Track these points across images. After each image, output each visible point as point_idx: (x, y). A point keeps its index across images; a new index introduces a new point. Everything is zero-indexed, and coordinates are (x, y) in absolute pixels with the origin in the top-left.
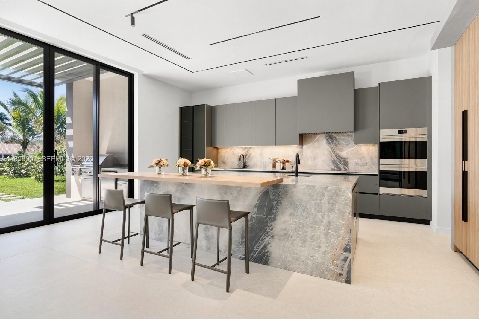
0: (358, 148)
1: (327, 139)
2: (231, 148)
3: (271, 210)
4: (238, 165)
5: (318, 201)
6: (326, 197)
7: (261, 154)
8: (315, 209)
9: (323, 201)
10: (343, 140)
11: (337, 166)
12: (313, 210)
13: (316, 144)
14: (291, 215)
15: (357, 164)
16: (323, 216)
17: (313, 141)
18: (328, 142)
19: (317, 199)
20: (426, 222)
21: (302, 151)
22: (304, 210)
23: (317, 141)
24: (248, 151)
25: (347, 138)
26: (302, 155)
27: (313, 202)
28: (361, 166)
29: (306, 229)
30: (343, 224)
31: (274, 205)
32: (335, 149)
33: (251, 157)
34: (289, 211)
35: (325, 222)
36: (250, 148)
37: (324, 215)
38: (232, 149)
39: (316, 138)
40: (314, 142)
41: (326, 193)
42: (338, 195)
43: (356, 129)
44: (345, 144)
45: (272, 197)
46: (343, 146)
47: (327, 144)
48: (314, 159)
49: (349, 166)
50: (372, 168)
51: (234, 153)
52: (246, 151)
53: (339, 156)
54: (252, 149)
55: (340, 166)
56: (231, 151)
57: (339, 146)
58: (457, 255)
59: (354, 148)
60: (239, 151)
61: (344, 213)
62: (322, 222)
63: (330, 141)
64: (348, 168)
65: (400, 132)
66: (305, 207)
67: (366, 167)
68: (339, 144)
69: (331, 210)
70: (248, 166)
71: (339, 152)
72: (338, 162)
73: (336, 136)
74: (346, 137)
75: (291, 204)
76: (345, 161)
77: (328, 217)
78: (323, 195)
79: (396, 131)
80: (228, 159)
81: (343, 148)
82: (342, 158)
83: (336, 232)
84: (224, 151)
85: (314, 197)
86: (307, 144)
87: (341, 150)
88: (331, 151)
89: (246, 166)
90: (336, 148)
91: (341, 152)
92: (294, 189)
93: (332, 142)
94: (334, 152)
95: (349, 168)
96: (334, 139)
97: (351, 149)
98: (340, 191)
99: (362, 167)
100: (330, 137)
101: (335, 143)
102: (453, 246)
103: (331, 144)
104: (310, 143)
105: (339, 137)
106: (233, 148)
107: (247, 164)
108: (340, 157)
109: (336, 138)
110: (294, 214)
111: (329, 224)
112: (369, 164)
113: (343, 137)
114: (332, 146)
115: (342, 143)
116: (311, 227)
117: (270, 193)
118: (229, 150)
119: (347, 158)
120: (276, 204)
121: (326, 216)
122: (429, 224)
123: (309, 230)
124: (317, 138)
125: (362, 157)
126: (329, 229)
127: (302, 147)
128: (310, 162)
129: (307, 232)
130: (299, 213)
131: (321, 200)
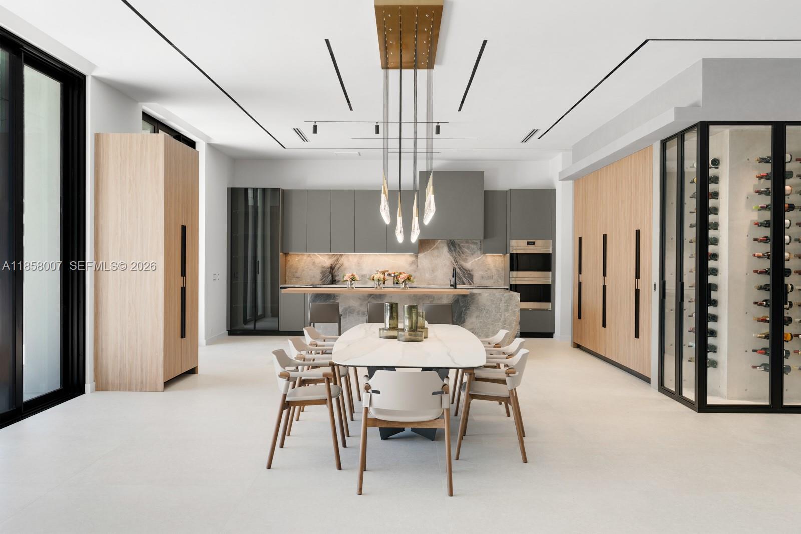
0: (484, 258)
1: (449, 247)
2: (310, 254)
3: (461, 314)
4: (322, 280)
5: (497, 305)
6: (503, 301)
7: (359, 263)
8: (495, 311)
9: (501, 305)
10: (467, 249)
11: (460, 280)
12: (494, 311)
13: (435, 252)
14: (477, 317)
15: (482, 277)
16: (501, 316)
17: (431, 247)
18: (450, 250)
19: (496, 304)
20: (550, 335)
21: (417, 261)
22: (487, 312)
23: (437, 248)
24: (337, 260)
25: (472, 246)
26: (417, 266)
27: (494, 306)
28: (487, 280)
29: (488, 326)
30: (514, 320)
31: (463, 310)
32: (458, 259)
33: (342, 268)
34: (475, 315)
35: (502, 319)
36: (341, 255)
37: (501, 314)
38: (312, 256)
39: (434, 245)
40: (433, 249)
41: (503, 298)
42: (511, 299)
43: (486, 236)
44: (469, 252)
45: (461, 304)
46: (466, 256)
47: (448, 252)
48: (432, 271)
49: (474, 279)
50: (498, 281)
51: (314, 262)
52: (335, 259)
53: (462, 267)
54: (344, 257)
55: (464, 279)
56: (309, 258)
57: (462, 255)
58: (577, 351)
59: (480, 258)
60: (324, 260)
61: (515, 311)
62: (500, 319)
63: (453, 249)
64: (472, 282)
65: (528, 243)
66: (488, 310)
67: (492, 281)
68: (463, 253)
69: (506, 310)
70: (339, 281)
71: (462, 263)
72: (461, 275)
73: (458, 243)
74: (470, 245)
75: (477, 309)
76: (470, 274)
77: (505, 316)
78: (501, 300)
79: (525, 242)
80: (303, 270)
81: (467, 258)
82: (466, 270)
83: (509, 325)
84: (297, 259)
85: (495, 302)
86: (424, 252)
87: (465, 260)
88: (454, 262)
89: (335, 281)
90: (459, 257)
91: (465, 262)
92: (479, 297)
93: (455, 251)
94: (457, 262)
95: (474, 282)
96: (457, 246)
97: (476, 260)
98: (513, 296)
99: (489, 280)
100: (452, 245)
101: (458, 252)
102: (572, 343)
103: (454, 252)
104: (427, 251)
105: (462, 244)
106: (315, 255)
107: (337, 278)
108: (464, 269)
109: (459, 245)
110: (479, 316)
111: (505, 321)
112: (494, 277)
113: (467, 245)
114: (454, 255)
115: (466, 252)
116: (492, 324)
117: (460, 301)
118: (305, 257)
119: (472, 271)
120: (465, 310)
121: (503, 315)
122: (552, 337)
123: (491, 327)
124: (436, 244)
125: (488, 269)
126: (505, 324)
127: (418, 256)
128: (427, 275)
129: (489, 328)
130: (483, 315)
131: (499, 304)
